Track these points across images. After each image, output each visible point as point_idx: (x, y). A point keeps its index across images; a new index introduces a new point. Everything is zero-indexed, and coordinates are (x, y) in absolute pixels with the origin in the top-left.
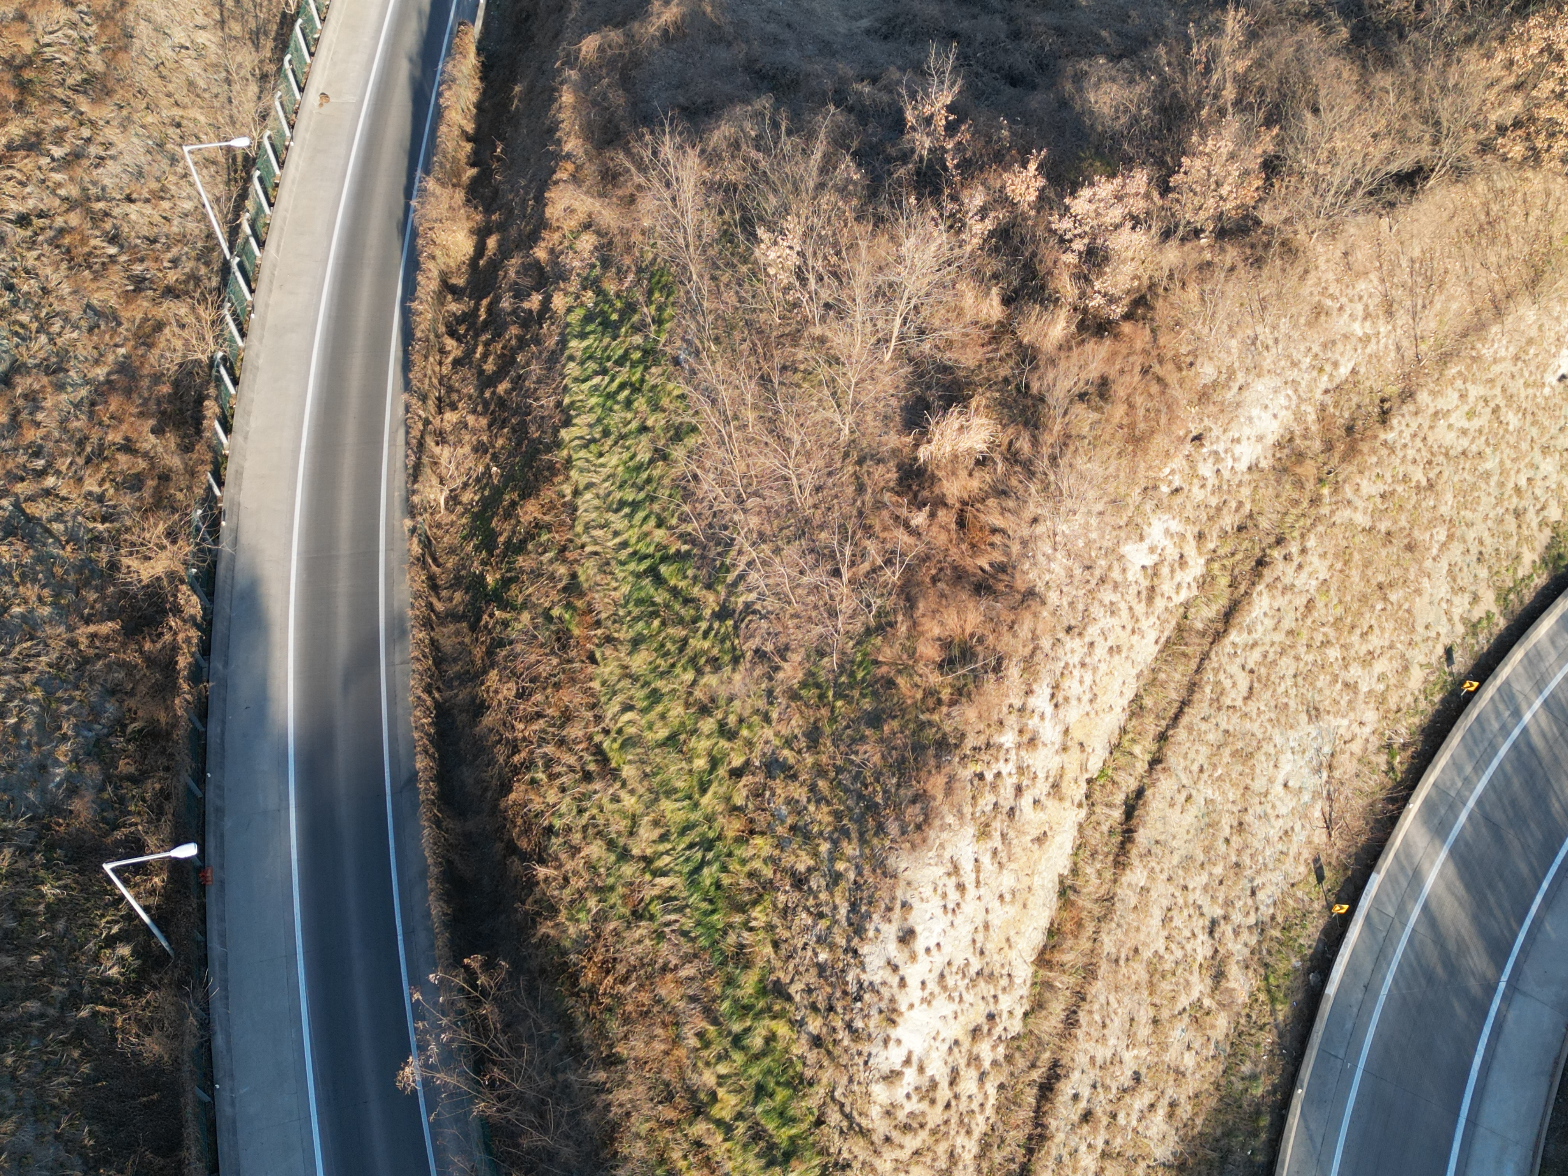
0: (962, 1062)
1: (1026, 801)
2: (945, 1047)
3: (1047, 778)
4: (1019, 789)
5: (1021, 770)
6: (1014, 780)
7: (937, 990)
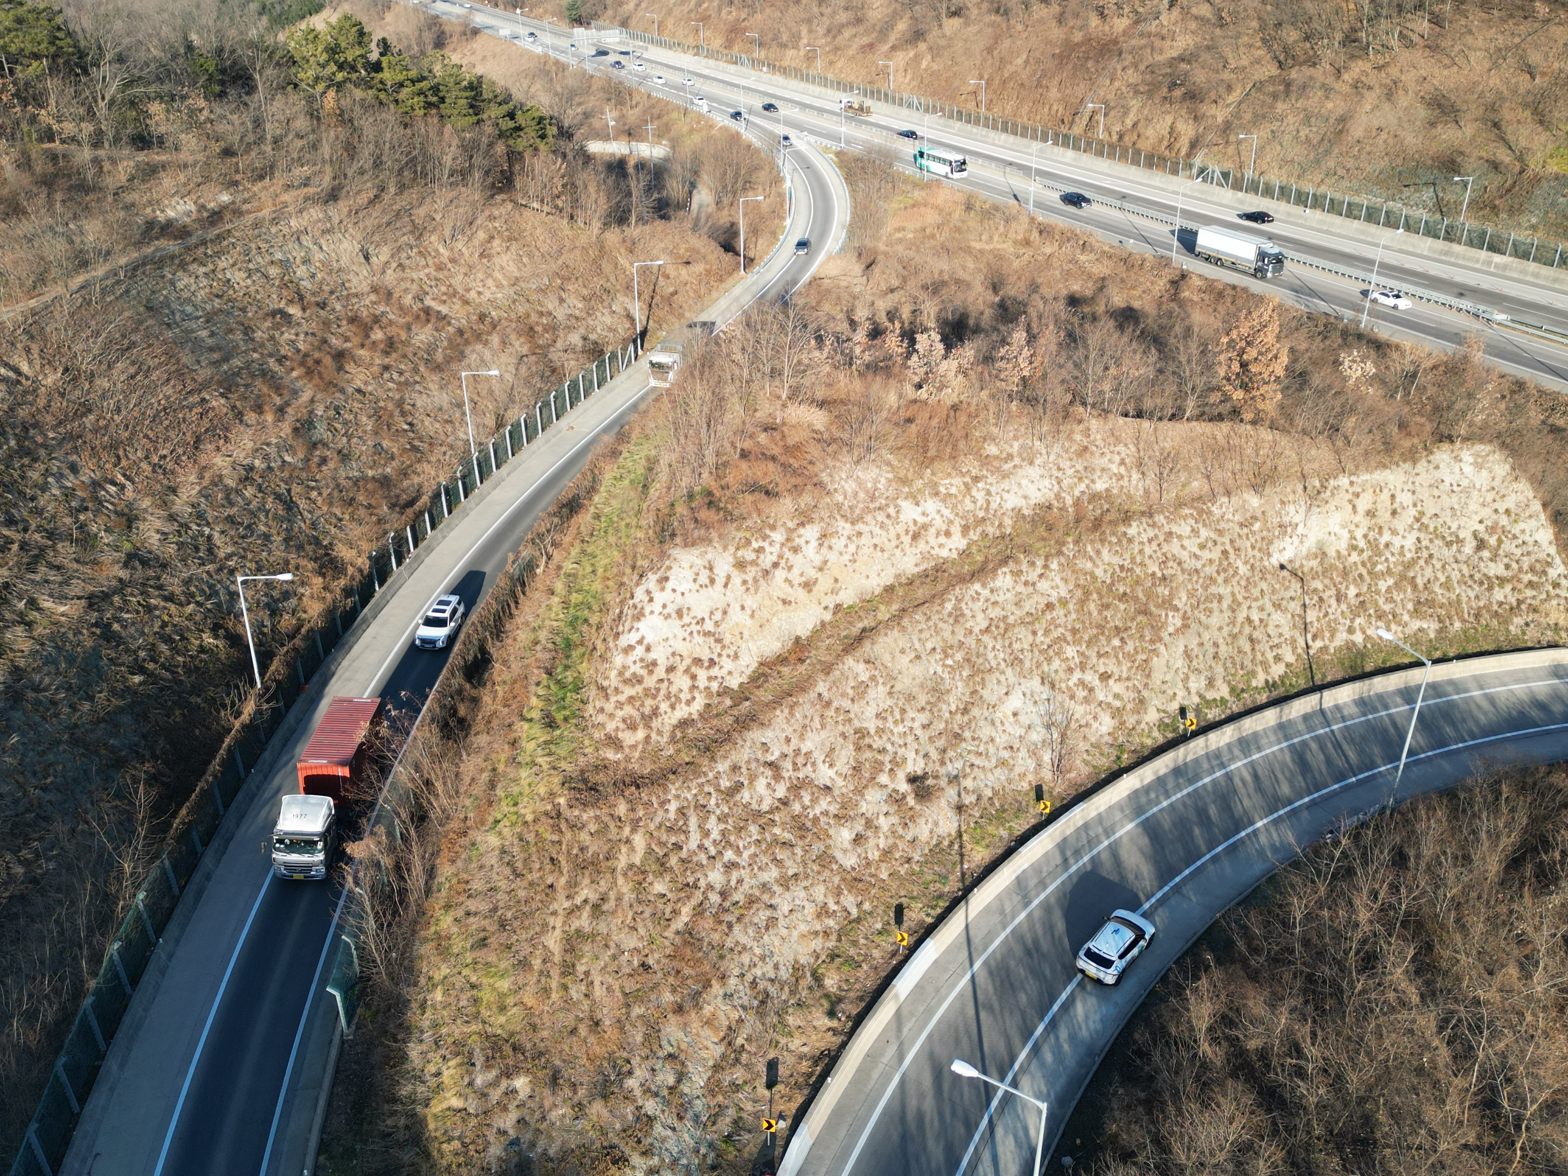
0: (681, 668)
1: (780, 574)
2: (670, 650)
3: (802, 575)
4: (775, 565)
5: (781, 557)
6: (774, 558)
7: (674, 615)
